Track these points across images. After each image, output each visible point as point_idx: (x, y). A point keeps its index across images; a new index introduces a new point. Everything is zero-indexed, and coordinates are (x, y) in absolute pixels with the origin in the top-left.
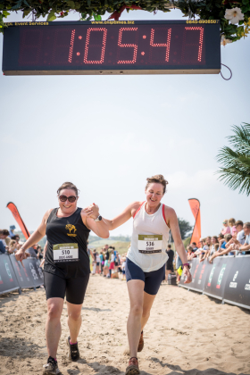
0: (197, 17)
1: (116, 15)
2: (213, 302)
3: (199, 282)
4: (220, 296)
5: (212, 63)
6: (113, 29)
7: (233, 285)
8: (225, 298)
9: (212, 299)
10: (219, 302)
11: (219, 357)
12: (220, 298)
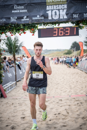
0: (75, 25)
1: (59, 25)
5: (77, 34)
6: (58, 29)
11: (82, 88)
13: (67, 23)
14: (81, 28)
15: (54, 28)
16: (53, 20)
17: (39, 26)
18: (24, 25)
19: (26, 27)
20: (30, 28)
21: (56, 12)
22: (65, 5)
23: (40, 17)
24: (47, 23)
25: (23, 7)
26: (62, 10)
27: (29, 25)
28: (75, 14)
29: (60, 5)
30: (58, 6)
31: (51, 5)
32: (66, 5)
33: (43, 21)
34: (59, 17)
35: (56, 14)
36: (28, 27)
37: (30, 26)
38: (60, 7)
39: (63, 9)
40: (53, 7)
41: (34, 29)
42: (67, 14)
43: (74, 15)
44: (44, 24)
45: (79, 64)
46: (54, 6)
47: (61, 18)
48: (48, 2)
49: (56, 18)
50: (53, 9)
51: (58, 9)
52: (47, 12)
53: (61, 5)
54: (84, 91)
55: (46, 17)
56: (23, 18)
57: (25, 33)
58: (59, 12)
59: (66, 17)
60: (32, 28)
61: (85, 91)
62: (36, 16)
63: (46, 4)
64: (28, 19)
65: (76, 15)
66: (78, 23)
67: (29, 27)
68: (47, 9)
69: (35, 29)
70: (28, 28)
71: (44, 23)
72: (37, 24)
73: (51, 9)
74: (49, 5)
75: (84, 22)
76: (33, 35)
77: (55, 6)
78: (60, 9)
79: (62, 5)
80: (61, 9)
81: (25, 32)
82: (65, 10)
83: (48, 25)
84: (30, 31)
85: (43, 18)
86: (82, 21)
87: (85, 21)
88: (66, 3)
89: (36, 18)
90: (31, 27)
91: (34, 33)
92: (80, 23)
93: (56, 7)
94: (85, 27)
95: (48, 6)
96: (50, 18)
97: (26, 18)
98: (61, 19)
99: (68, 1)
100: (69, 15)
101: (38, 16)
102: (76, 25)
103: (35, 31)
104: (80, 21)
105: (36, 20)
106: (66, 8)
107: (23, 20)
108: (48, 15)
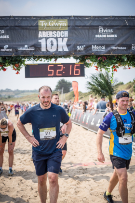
1: (56, 60)
2: (85, 130)
3: (79, 121)
4: (87, 127)
7: (92, 124)
8: (89, 128)
9: (85, 128)
10: (87, 130)
11: (85, 152)
12: (87, 128)
13: (68, 58)
14: (88, 65)
15: (49, 64)
16: (48, 53)
17: (26, 60)
18: (4, 58)
19: (7, 61)
20: (13, 63)
21: (52, 42)
22: (65, 32)
23: (28, 47)
24: (39, 56)
25: (3, 31)
26: (61, 39)
27: (12, 58)
28: (79, 45)
29: (58, 32)
30: (55, 32)
31: (46, 31)
32: (67, 32)
33: (33, 54)
34: (57, 49)
35: (52, 45)
36: (9, 61)
37: (13, 60)
38: (59, 34)
39: (63, 38)
40: (47, 34)
41: (19, 65)
42: (68, 45)
43: (78, 47)
44: (35, 58)
45: (72, 115)
46: (50, 32)
47: (60, 50)
48: (41, 26)
49: (53, 50)
50: (47, 36)
51: (55, 37)
52: (39, 41)
53: (60, 31)
54: (90, 157)
55: (38, 47)
56: (3, 48)
57: (5, 70)
58: (57, 41)
59: (66, 49)
60: (17, 63)
61: (92, 157)
62: (23, 46)
63: (38, 29)
64: (11, 50)
65: (82, 47)
66: (83, 58)
67: (11, 61)
68: (39, 37)
69: (21, 65)
70: (10, 63)
71: (34, 56)
72: (24, 57)
73: (45, 37)
74: (42, 31)
75: (91, 57)
76: (18, 73)
77: (52, 32)
78: (58, 37)
79: (62, 32)
80: (60, 37)
81: (5, 68)
82: (66, 40)
83: (40, 59)
84: (14, 68)
85: (33, 49)
86: (90, 56)
87: (93, 56)
88: (67, 28)
89: (24, 49)
90: (15, 60)
91: (19, 70)
92: (87, 59)
93: (53, 34)
94: (93, 65)
95: (40, 32)
96: (43, 49)
97: (7, 48)
98: (60, 52)
99: (70, 27)
100: (71, 46)
101: (26, 46)
102: (81, 61)
103: (20, 68)
104: (86, 56)
105: (23, 52)
106: (67, 36)
107: (3, 50)
108: (41, 45)
